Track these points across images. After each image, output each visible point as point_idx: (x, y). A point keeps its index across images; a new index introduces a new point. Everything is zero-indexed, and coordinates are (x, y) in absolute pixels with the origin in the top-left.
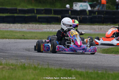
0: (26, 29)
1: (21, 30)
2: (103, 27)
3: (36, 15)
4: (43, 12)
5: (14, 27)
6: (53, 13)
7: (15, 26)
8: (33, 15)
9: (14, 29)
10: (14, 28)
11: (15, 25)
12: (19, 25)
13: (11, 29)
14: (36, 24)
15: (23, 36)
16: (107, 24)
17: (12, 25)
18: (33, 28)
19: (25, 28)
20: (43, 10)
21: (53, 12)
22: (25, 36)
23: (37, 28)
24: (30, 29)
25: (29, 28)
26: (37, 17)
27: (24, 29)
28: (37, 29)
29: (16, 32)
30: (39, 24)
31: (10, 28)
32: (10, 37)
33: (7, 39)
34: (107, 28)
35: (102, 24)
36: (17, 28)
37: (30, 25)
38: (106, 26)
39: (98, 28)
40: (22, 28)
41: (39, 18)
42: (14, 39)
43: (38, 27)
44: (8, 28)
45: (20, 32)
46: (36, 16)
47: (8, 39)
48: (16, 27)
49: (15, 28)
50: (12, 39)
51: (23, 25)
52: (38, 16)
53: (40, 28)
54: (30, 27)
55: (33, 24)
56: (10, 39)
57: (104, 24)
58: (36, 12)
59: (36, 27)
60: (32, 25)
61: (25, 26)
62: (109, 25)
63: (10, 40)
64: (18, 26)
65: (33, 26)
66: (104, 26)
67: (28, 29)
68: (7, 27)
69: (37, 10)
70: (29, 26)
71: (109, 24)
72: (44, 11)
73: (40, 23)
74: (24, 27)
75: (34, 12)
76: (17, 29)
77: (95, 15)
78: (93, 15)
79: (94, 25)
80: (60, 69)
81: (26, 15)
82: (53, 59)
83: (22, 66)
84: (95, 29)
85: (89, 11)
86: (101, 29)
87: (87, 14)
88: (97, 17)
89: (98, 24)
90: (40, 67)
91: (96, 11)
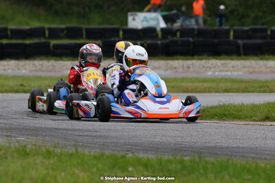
0: (28, 71)
1: (17, 72)
2: (193, 64)
3: (48, 41)
4: (62, 35)
5: (2, 68)
6: (84, 36)
7: (4, 66)
8: (42, 40)
9: (2, 71)
11: (5, 63)
12: (13, 63)
14: (48, 60)
15: (22, 85)
16: (201, 57)
18: (44, 69)
19: (25, 69)
20: (62, 30)
21: (84, 32)
22: (25, 86)
23: (50, 68)
24: (37, 71)
25: (34, 68)
26: (51, 45)
27: (24, 71)
28: (50, 71)
29: (6, 78)
30: (55, 60)
34: (201, 66)
35: (190, 57)
36: (9, 69)
37: (36, 62)
38: (199, 62)
39: (183, 66)
40: (19, 69)
41: (56, 46)
43: (54, 66)
45: (14, 77)
46: (49, 43)
48: (6, 68)
49: (4, 70)
51: (22, 63)
52: (53, 42)
53: (57, 67)
54: (36, 66)
55: (41, 60)
57: (196, 57)
58: (49, 34)
59: (48, 67)
60: (41, 62)
61: (25, 65)
62: (206, 59)
64: (9, 65)
65: (42, 65)
66: (194, 61)
67: (31, 71)
69: (50, 29)
70: (34, 64)
71: (205, 57)
72: (65, 32)
73: (56, 58)
74: (22, 66)
75: (44, 35)
76: (9, 71)
77: (175, 39)
78: (170, 38)
79: (172, 60)
80: (103, 155)
81: (28, 42)
82: (86, 133)
83: (21, 149)
84: (175, 68)
85: (163, 30)
86: (189, 68)
87: (157, 35)
88: (180, 43)
89: (182, 57)
90: (59, 151)
91: (178, 30)
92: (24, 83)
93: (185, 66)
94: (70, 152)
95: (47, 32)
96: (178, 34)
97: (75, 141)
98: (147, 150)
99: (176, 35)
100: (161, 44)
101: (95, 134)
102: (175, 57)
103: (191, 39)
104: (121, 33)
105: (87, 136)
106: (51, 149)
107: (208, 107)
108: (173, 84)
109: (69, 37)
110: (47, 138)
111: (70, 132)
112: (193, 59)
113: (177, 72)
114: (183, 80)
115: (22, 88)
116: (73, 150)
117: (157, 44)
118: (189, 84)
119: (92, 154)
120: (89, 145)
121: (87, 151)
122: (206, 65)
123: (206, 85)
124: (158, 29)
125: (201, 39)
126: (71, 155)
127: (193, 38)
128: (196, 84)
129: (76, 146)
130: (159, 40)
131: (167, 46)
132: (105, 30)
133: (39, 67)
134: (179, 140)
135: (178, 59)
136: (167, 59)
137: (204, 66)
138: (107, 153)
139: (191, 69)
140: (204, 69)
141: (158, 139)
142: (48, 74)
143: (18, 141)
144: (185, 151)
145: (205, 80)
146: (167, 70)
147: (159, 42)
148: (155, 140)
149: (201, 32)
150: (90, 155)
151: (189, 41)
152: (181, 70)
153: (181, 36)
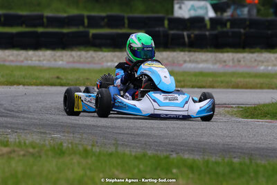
0: (65, 63)
1: (53, 64)
2: (244, 57)
3: (87, 30)
4: (102, 23)
5: (37, 58)
6: (126, 25)
7: (39, 56)
8: (81, 29)
9: (37, 62)
10: (35, 60)
11: (40, 53)
12: (48, 53)
13: (30, 62)
14: (87, 51)
15: (58, 78)
16: (253, 50)
17: (31, 53)
18: (82, 60)
19: (62, 60)
20: (102, 18)
21: (126, 21)
22: (62, 79)
23: (89, 59)
24: (74, 62)
25: (71, 59)
26: (91, 35)
27: (61, 62)
28: (89, 63)
29: (41, 69)
30: (95, 51)
31: (27, 60)
32: (27, 80)
33: (21, 86)
34: (253, 60)
35: (241, 50)
36: (44, 60)
37: (74, 53)
38: (251, 55)
39: (233, 59)
40: (55, 60)
41: (95, 36)
42: (37, 85)
43: (94, 57)
44: (22, 61)
45: (50, 69)
46: (87, 33)
47: (24, 85)
48: (42, 59)
49: (39, 61)
50: (32, 85)
51: (59, 53)
52: (93, 31)
53: (97, 59)
54: (74, 57)
55: (80, 50)
56: (28, 85)
57: (247, 50)
58: (88, 23)
59: (87, 58)
60: (79, 53)
61: (62, 56)
62: (258, 52)
63: (26, 87)
64: (45, 56)
65: (80, 56)
66: (245, 55)
67: (68, 63)
68: (22, 59)
69: (89, 18)
70: (71, 55)
71: (258, 49)
72: (106, 20)
74: (59, 57)
75: (83, 24)
76: (45, 62)
77: (225, 29)
78: (219, 29)
79: (222, 52)
80: (144, 155)
81: (65, 30)
82: (126, 131)
83: (56, 147)
84: (225, 62)
85: (211, 20)
86: (240, 61)
87: (205, 26)
88: (230, 34)
89: (233, 50)
90: (98, 150)
91: (228, 20)
92: (60, 76)
93: (235, 59)
94: (110, 151)
95: (86, 21)
96: (228, 25)
97: (115, 139)
98: (193, 151)
99: (225, 25)
100: (210, 35)
101: (137, 132)
102: (225, 50)
103: (242, 31)
104: (166, 23)
105: (128, 134)
106: (89, 148)
107: (259, 105)
108: (222, 79)
109: (109, 26)
110: (85, 136)
111: (110, 130)
112: (244, 52)
113: (226, 65)
114: (233, 74)
115: (59, 81)
116: (112, 149)
117: (205, 35)
118: (239, 79)
119: (133, 154)
120: (130, 144)
121: (127, 151)
122: (257, 59)
123: (258, 80)
124: (207, 19)
125: (253, 30)
126: (111, 154)
127: (244, 29)
128: (247, 80)
129: (116, 145)
130: (208, 30)
131: (216, 37)
132: (149, 18)
133: (76, 58)
134: (228, 140)
135: (228, 52)
136: (216, 52)
137: (255, 60)
138: (150, 153)
139: (242, 63)
140: (256, 63)
141: (205, 139)
142: (87, 66)
143: (53, 139)
144: (235, 152)
145: (257, 75)
146: (215, 63)
147: (207, 33)
148: (202, 139)
149: (253, 23)
150: (131, 155)
151: (240, 32)
152: (231, 63)
153: (231, 27)
